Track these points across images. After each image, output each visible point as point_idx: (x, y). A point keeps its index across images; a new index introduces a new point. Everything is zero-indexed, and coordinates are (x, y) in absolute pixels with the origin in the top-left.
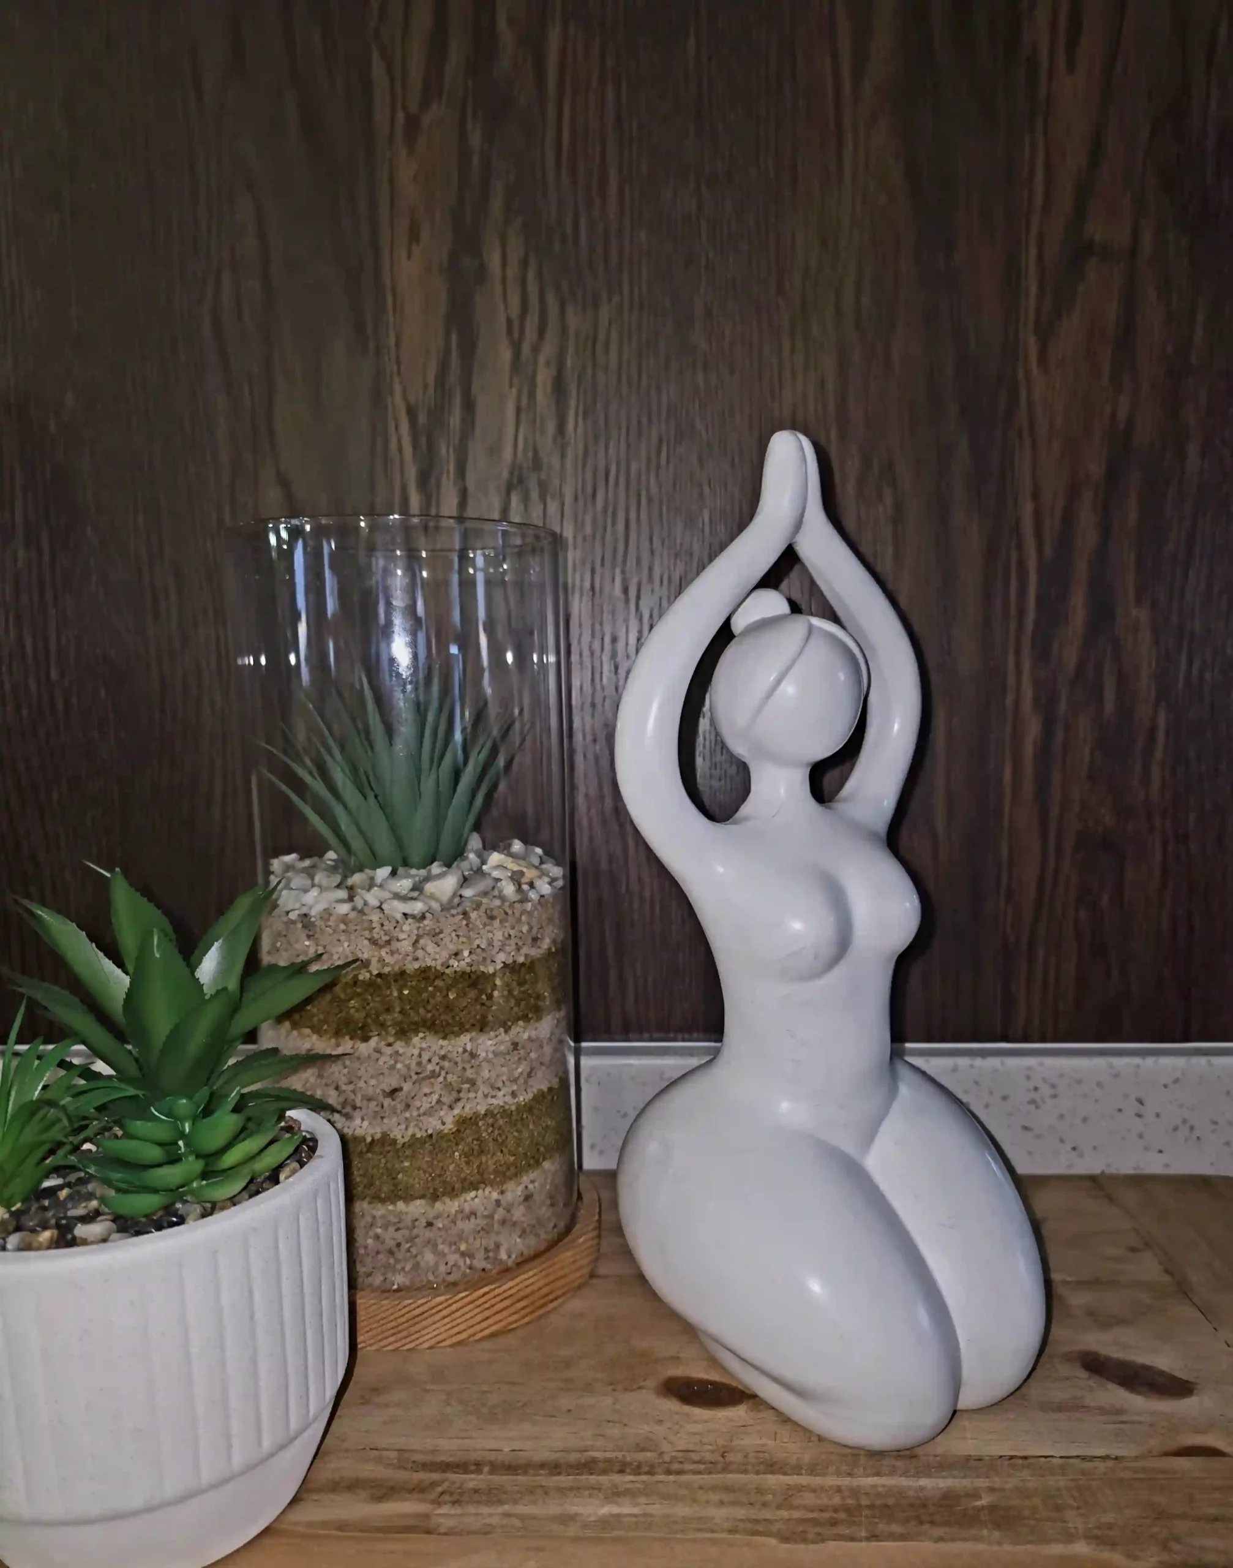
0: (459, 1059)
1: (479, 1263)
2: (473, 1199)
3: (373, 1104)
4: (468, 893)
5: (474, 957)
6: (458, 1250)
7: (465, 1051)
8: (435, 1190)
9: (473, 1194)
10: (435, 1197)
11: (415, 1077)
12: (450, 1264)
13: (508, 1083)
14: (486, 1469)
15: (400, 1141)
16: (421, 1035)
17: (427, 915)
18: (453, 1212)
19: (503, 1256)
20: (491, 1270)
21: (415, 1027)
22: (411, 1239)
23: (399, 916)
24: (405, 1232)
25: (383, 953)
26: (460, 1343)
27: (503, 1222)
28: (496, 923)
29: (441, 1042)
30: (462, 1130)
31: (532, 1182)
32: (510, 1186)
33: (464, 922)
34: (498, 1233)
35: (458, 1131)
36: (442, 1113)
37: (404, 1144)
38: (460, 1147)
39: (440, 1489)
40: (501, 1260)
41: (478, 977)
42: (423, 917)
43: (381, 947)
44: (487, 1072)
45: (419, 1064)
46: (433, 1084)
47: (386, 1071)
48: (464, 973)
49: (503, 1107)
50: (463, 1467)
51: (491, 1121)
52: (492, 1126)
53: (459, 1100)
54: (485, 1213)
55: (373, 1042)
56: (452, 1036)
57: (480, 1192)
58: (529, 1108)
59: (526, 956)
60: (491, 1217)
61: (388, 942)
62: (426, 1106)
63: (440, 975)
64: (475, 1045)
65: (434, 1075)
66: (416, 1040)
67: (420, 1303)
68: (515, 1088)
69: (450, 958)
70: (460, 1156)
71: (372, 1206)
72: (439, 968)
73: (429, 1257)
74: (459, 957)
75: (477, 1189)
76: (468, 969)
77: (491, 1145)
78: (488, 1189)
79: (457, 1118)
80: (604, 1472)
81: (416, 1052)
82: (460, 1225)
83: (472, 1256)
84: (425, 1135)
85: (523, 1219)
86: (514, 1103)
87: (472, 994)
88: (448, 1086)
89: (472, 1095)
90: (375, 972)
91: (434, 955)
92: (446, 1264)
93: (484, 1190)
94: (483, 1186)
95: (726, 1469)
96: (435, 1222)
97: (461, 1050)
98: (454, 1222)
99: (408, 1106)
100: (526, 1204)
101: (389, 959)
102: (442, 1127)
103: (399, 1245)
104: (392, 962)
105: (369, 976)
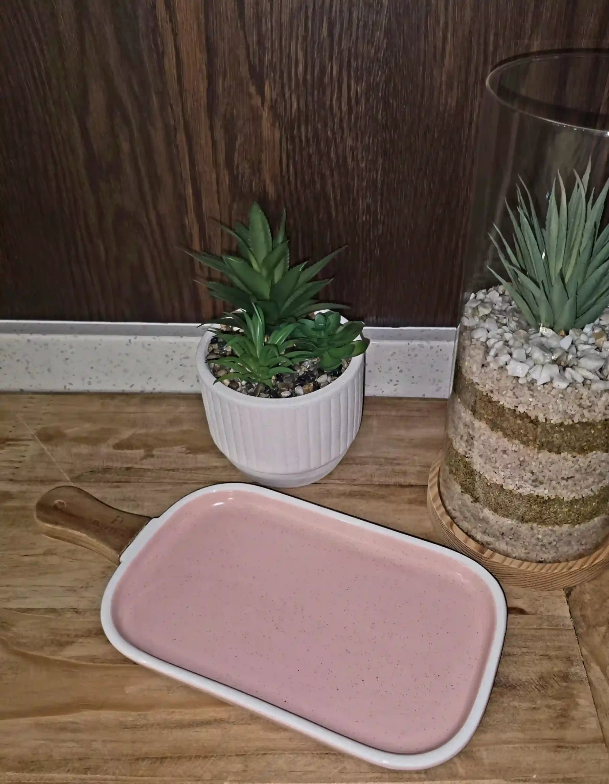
3: (554, 482)
15: (565, 499)
25: (585, 411)
36: (593, 487)
37: (567, 501)
43: (584, 408)
55: (563, 454)
61: (590, 407)
62: (586, 484)
66: (590, 454)
71: (539, 526)
82: (586, 533)
84: (580, 497)
90: (576, 421)
96: (572, 533)
98: (583, 532)
99: (575, 484)
102: (590, 493)
103: (550, 543)
104: (588, 416)
105: (571, 423)
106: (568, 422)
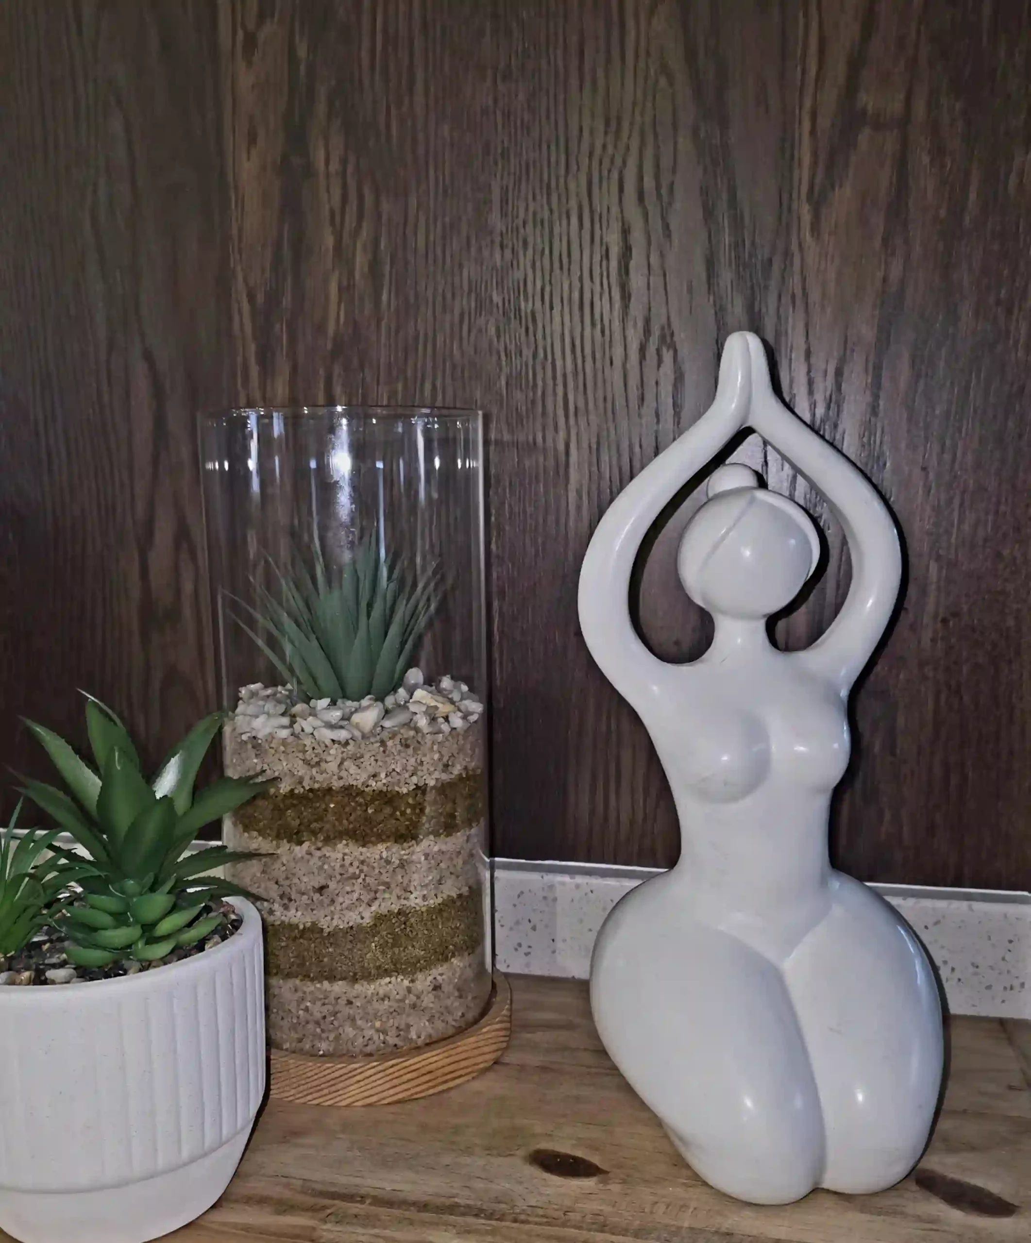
0: (375, 865)
1: (392, 1040)
2: (387, 984)
3: (305, 897)
4: (387, 724)
5: (389, 779)
6: (373, 1027)
7: (381, 858)
8: (355, 974)
9: (388, 980)
10: (355, 980)
11: (338, 877)
12: (367, 1038)
13: (419, 888)
14: (368, 1201)
15: (326, 930)
16: (344, 842)
17: (351, 742)
18: (369, 992)
19: (413, 1035)
20: (402, 1047)
21: (341, 835)
22: (335, 1014)
23: (328, 742)
24: (330, 1007)
25: (314, 771)
26: (370, 1105)
27: (414, 1006)
28: (410, 751)
29: (361, 849)
30: (378, 924)
31: (441, 975)
32: (420, 976)
33: (382, 749)
34: (409, 1015)
35: (375, 925)
36: (361, 909)
37: (329, 933)
38: (376, 939)
39: (329, 1211)
40: (412, 1039)
41: (393, 796)
42: (347, 743)
43: (312, 767)
44: (400, 877)
45: (342, 866)
46: (353, 884)
47: (316, 871)
48: (381, 791)
49: (415, 908)
50: (349, 1198)
51: (403, 919)
52: (405, 924)
53: (376, 899)
54: (398, 997)
55: (306, 845)
56: (370, 845)
57: (393, 979)
58: (439, 910)
59: (437, 779)
60: (403, 1000)
61: (318, 764)
62: (348, 902)
63: (361, 793)
64: (390, 853)
65: (355, 877)
66: (340, 846)
67: (340, 1068)
68: (425, 892)
69: (369, 777)
70: (376, 947)
72: (359, 786)
73: (350, 1031)
74: (376, 779)
75: (391, 976)
76: (385, 789)
77: (403, 940)
78: (401, 977)
79: (373, 914)
80: (463, 1214)
81: (340, 856)
82: (376, 1005)
83: (385, 1033)
84: (347, 926)
85: (431, 1005)
86: (424, 906)
87: (388, 810)
88: (366, 886)
89: (387, 896)
90: (307, 788)
91: (356, 776)
92: (364, 1037)
93: (397, 978)
94: (396, 974)
95: (564, 1225)
96: (354, 1000)
97: (377, 857)
98: (369, 1002)
99: (333, 901)
100: (434, 992)
101: (319, 778)
102: (361, 921)
103: (324, 1017)
104: (321, 780)
105: (302, 790)
106: (299, 790)
